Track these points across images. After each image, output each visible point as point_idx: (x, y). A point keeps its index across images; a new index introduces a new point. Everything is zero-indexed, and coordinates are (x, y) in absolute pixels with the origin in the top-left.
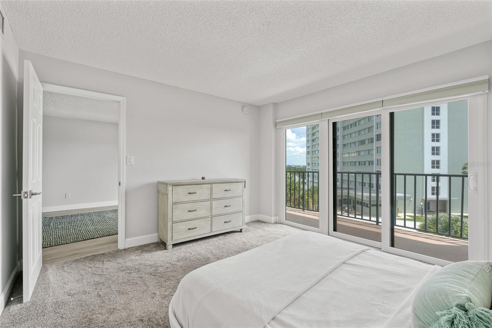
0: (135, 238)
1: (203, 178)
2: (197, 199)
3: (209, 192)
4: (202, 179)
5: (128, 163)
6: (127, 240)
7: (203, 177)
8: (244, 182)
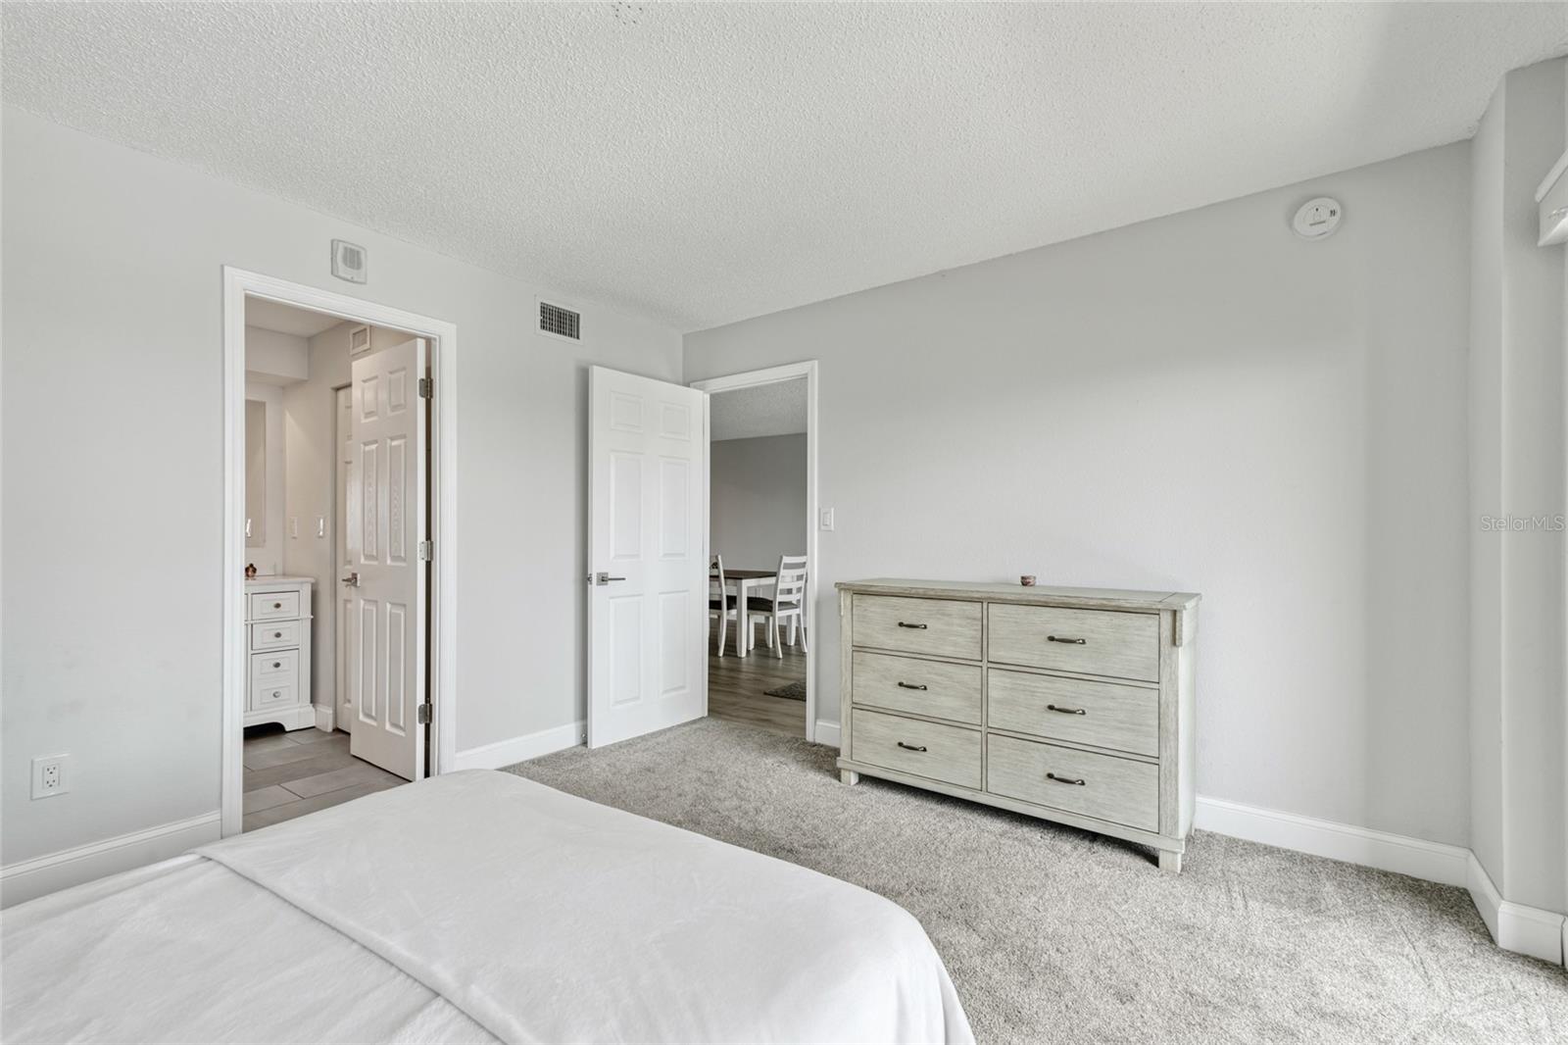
0: (832, 726)
1: (1025, 582)
2: (927, 650)
3: (972, 631)
4: (1023, 584)
5: (823, 528)
6: (819, 723)
7: (1025, 575)
8: (1166, 618)
